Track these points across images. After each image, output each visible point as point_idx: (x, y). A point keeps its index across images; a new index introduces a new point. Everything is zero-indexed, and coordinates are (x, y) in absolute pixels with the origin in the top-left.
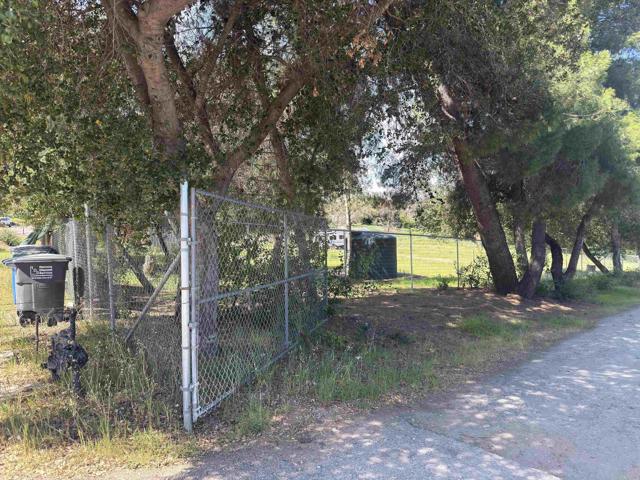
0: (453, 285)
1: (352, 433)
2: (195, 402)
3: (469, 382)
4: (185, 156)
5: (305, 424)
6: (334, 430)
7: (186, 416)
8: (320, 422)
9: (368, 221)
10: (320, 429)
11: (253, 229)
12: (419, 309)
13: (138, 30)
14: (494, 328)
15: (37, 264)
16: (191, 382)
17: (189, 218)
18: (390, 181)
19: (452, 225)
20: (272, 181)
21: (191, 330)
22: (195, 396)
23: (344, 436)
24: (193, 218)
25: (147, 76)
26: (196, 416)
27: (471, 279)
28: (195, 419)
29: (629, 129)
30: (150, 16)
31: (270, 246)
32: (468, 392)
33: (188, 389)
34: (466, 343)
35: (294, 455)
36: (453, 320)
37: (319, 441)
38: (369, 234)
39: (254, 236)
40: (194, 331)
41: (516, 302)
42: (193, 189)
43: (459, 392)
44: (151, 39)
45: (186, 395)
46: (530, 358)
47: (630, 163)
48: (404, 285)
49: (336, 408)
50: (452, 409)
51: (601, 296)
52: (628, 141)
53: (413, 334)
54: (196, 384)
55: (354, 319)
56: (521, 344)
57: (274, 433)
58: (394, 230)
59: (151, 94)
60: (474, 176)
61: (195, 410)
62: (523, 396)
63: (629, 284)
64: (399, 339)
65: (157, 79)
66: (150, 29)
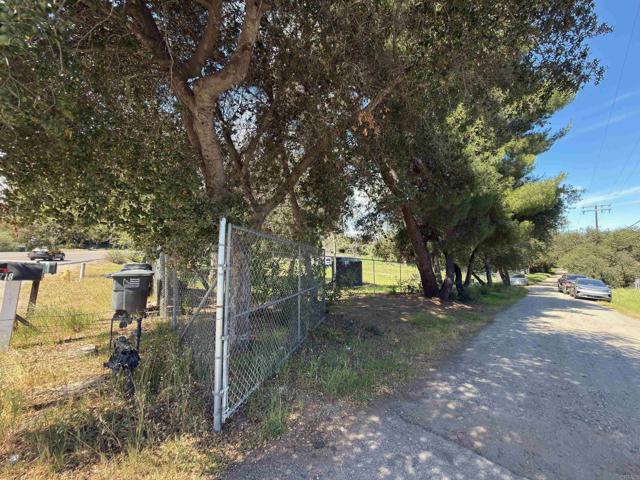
0: (398, 291)
1: (358, 433)
2: (224, 405)
3: (431, 370)
4: (228, 202)
5: (317, 422)
6: (342, 429)
7: (216, 418)
8: (329, 419)
9: (342, 251)
10: (330, 428)
11: (276, 255)
12: (381, 308)
13: (194, 103)
14: (431, 322)
15: (128, 278)
16: (222, 388)
17: (226, 248)
18: (361, 227)
19: (396, 255)
20: (289, 224)
21: (223, 342)
22: (224, 400)
23: (352, 437)
24: (229, 248)
25: (201, 139)
26: (225, 417)
27: (409, 287)
28: (224, 420)
29: (508, 198)
30: (203, 91)
31: (287, 267)
32: (433, 380)
33: (218, 394)
34: (417, 334)
35: (310, 467)
36: (404, 316)
37: (331, 444)
38: (346, 259)
39: (276, 259)
40: (226, 343)
41: (438, 303)
42: (230, 225)
43: (427, 380)
44: (203, 109)
45: (216, 399)
46: (464, 348)
47: (507, 219)
48: (368, 291)
49: (341, 403)
50: (428, 398)
51: (485, 299)
52: (507, 205)
53: (381, 327)
54: (226, 388)
55: (342, 316)
56: (454, 335)
57: (293, 436)
58: (357, 257)
59: (204, 153)
60: (413, 225)
61: (224, 412)
62: (473, 383)
63: (498, 291)
64: (374, 332)
65: (209, 142)
66: (203, 101)
